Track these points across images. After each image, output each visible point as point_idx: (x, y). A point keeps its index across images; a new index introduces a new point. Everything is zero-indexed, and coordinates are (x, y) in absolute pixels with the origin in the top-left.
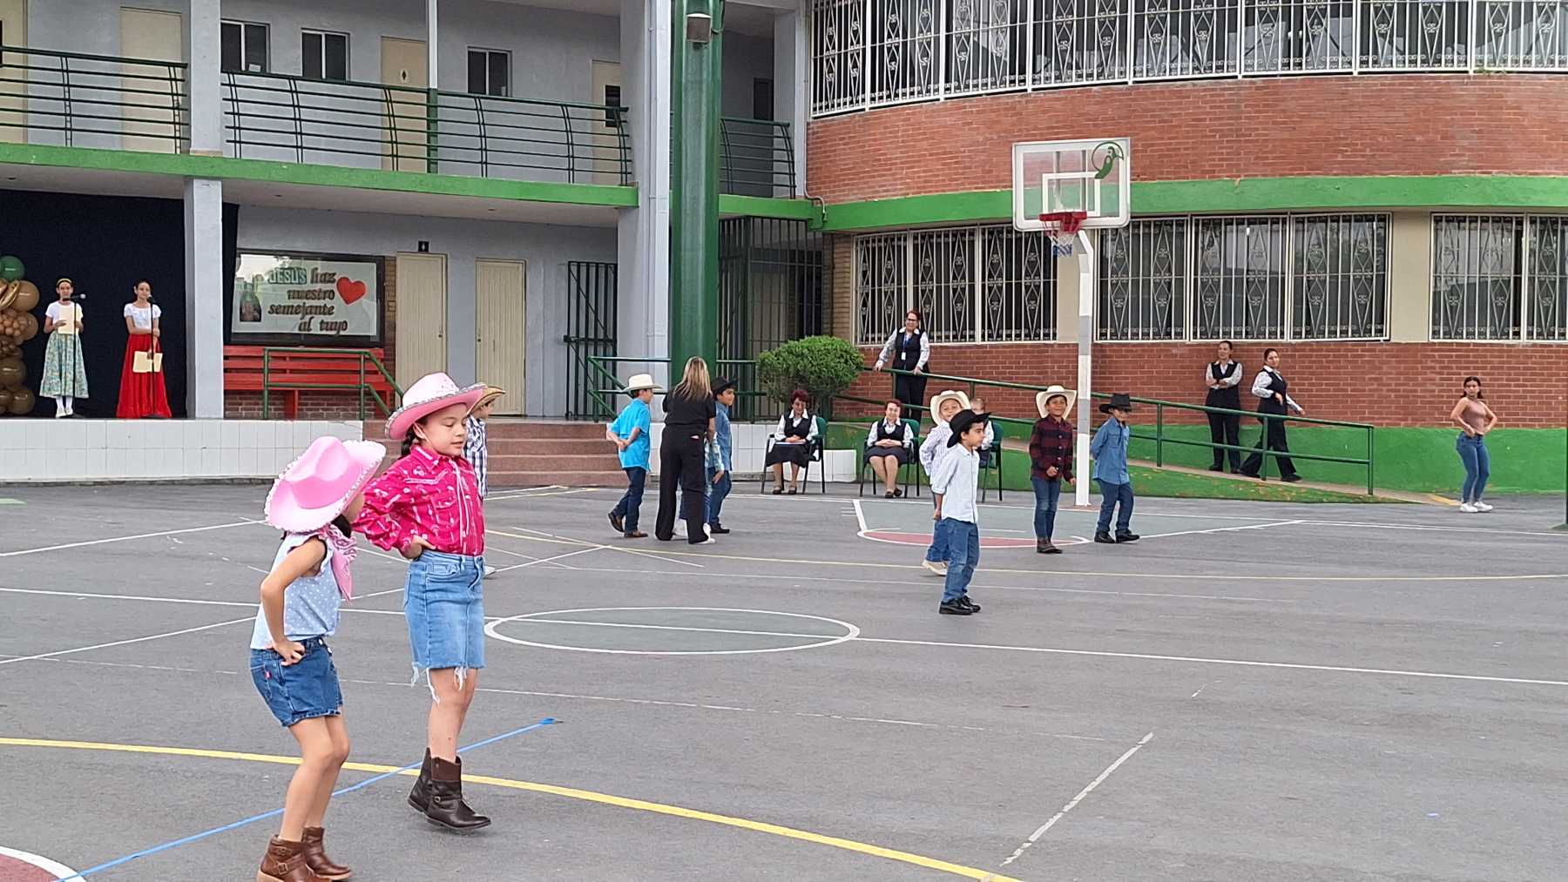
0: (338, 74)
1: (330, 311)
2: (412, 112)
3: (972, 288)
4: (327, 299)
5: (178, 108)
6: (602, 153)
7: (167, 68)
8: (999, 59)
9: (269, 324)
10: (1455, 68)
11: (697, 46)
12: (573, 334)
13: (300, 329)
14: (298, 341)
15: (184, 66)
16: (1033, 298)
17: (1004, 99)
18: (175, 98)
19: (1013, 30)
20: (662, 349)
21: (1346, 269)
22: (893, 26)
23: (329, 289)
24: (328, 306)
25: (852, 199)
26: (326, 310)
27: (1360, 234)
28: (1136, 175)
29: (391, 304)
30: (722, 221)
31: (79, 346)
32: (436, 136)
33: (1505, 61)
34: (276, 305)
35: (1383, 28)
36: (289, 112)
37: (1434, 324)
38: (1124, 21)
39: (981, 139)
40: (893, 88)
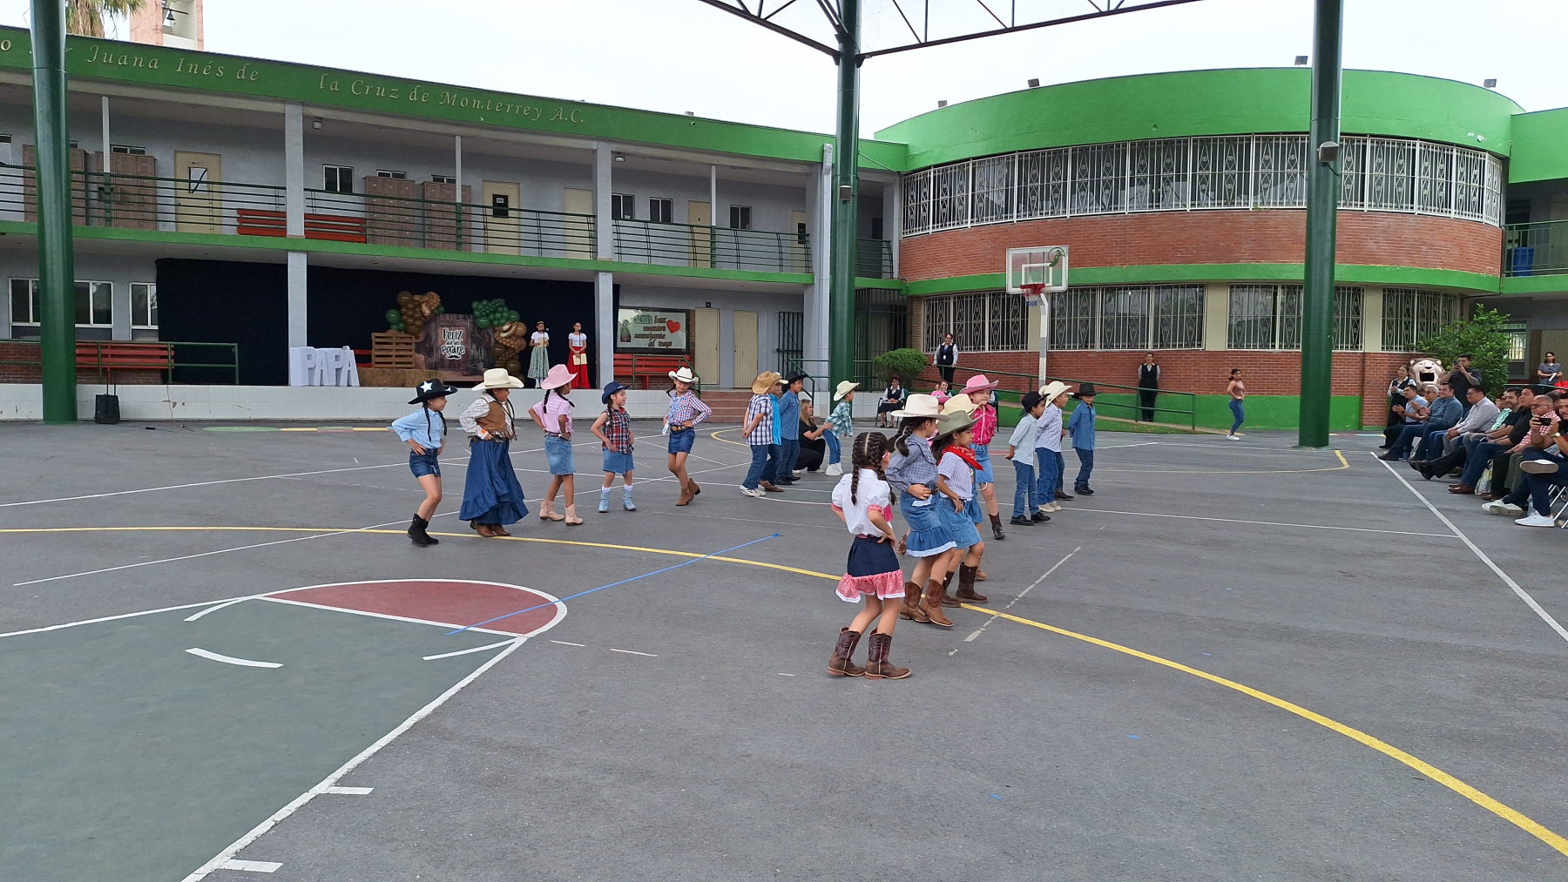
0: (667, 219)
1: (663, 337)
2: (703, 238)
3: (984, 324)
4: (662, 331)
5: (591, 237)
6: (795, 257)
7: (586, 217)
8: (999, 206)
9: (635, 343)
10: (1242, 207)
11: (845, 202)
12: (781, 348)
13: (649, 346)
14: (648, 351)
15: (594, 216)
16: (1015, 328)
17: (1001, 226)
18: (590, 231)
19: (1007, 191)
20: (825, 355)
21: (1182, 312)
22: (945, 190)
23: (663, 326)
24: (663, 334)
25: (922, 279)
27: (1190, 295)
28: (1070, 265)
29: (693, 333)
30: (856, 291)
31: (546, 353)
32: (715, 249)
33: (1269, 203)
34: (638, 333)
35: (1204, 187)
36: (644, 238)
37: (1229, 341)
38: (1065, 185)
39: (989, 247)
40: (944, 221)
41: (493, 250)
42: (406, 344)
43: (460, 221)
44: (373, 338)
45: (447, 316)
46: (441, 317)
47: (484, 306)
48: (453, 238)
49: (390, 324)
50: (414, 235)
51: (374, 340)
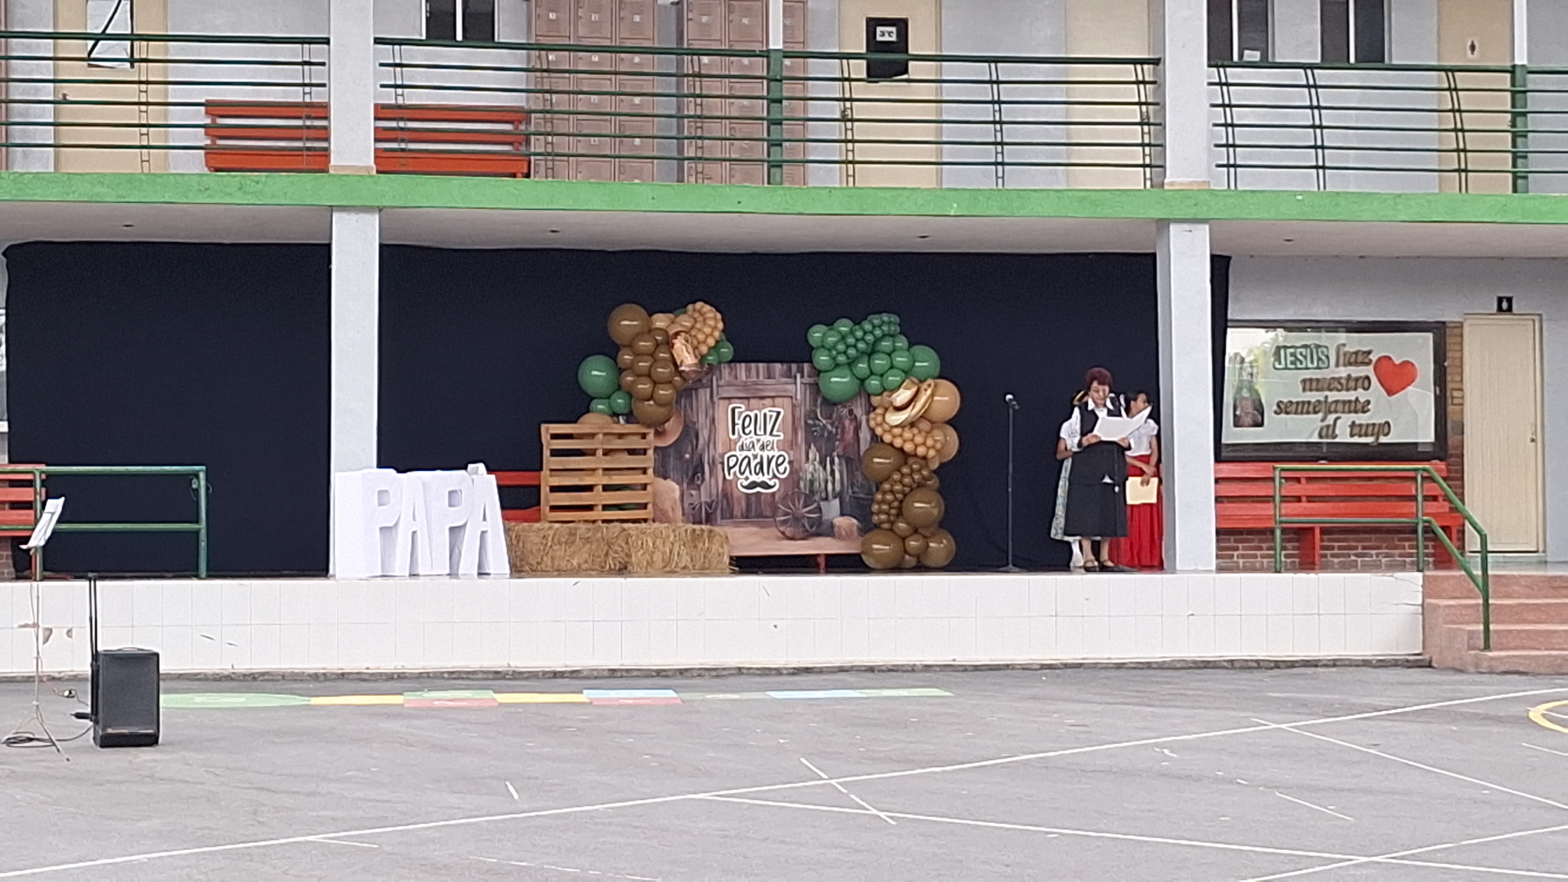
0: (1373, 55)
1: (1364, 408)
2: (1488, 103)
4: (1360, 390)
5: (1148, 124)
7: (1132, 67)
9: (1278, 430)
13: (1321, 437)
14: (1318, 454)
15: (1156, 62)
18: (1144, 108)
23: (1363, 374)
24: (1362, 400)
26: (1359, 407)
29: (1455, 394)
32: (1526, 136)
34: (1285, 400)
36: (1305, 117)
41: (869, 177)
42: (632, 452)
43: (780, 101)
44: (545, 438)
45: (742, 368)
46: (726, 371)
47: (843, 338)
48: (761, 150)
49: (592, 399)
50: (654, 147)
51: (548, 444)
